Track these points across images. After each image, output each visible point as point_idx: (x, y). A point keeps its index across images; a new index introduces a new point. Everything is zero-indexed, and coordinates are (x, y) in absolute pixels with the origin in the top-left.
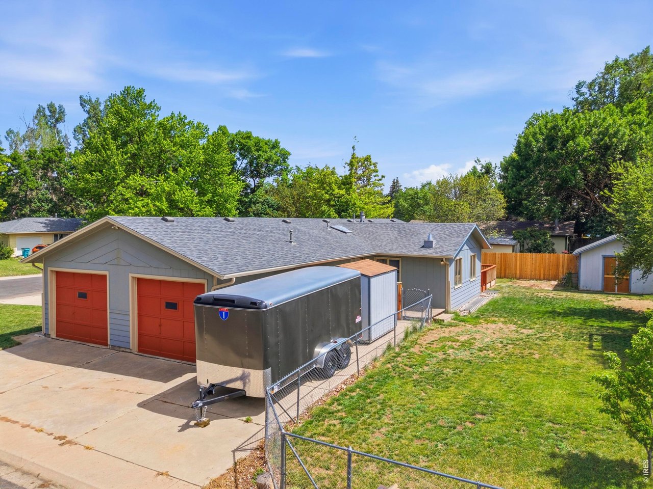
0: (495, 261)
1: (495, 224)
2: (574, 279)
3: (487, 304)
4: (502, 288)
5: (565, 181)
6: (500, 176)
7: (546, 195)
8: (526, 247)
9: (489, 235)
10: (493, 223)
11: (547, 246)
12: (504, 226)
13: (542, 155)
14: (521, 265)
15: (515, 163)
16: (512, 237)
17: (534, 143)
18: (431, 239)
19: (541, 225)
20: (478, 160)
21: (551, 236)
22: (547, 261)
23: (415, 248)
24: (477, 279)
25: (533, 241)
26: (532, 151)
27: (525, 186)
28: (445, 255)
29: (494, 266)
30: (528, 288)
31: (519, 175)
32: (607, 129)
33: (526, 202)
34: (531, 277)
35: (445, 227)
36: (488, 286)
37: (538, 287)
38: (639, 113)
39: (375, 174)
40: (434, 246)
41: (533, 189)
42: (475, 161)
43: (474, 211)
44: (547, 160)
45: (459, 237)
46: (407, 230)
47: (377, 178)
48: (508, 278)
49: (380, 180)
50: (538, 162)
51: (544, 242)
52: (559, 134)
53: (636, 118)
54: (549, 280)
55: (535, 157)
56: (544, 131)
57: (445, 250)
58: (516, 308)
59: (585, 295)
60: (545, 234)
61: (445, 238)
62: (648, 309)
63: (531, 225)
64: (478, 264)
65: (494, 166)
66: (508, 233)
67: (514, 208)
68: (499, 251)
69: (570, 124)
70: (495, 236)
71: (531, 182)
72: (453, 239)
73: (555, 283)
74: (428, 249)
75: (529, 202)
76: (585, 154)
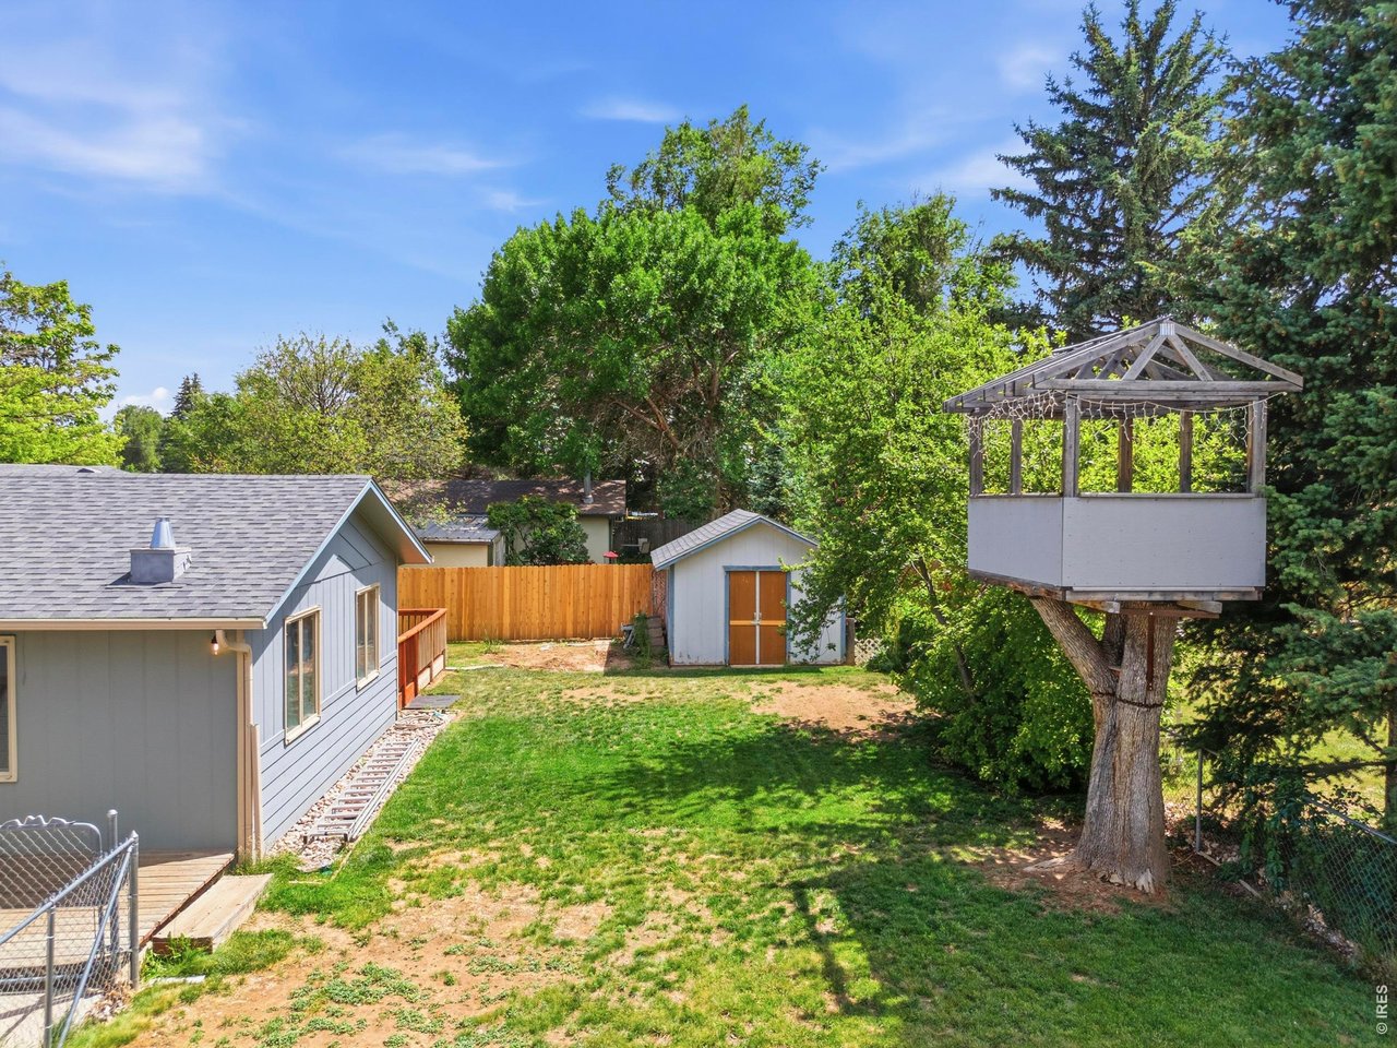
0: (443, 592)
1: (438, 486)
2: (655, 633)
3: (420, 773)
4: (465, 679)
5: (610, 376)
6: (450, 359)
7: (563, 412)
8: (520, 546)
9: (425, 518)
10: (431, 485)
11: (572, 541)
12: (460, 491)
13: (552, 307)
14: (514, 599)
15: (485, 327)
16: (485, 520)
17: (532, 274)
18: (168, 541)
19: (552, 488)
20: (391, 324)
21: (581, 517)
22: (581, 587)
23: (87, 585)
24: (383, 671)
25: (537, 530)
26: (528, 293)
27: (511, 386)
28: (223, 616)
29: (441, 611)
30: (540, 673)
31: (495, 357)
32: (693, 255)
33: (516, 428)
34: (541, 632)
35: (249, 492)
36: (423, 679)
37: (567, 665)
38: (749, 233)
39: (86, 339)
40: (179, 571)
41: (532, 395)
42: (384, 327)
43: (378, 447)
44: (565, 323)
45: (300, 527)
46: (76, 505)
47: (93, 352)
48: (478, 639)
49: (105, 357)
50: (543, 323)
51: (566, 532)
52: (591, 255)
53: (745, 243)
54: (589, 638)
55: (534, 310)
56: (552, 246)
57: (231, 590)
58: (520, 771)
59: (693, 682)
60: (564, 513)
61: (242, 535)
62: (862, 718)
63: (527, 488)
64: (387, 618)
65: (430, 342)
66: (475, 511)
67: (488, 444)
68: (454, 562)
69: (612, 233)
70: (441, 521)
71: (526, 377)
72: (275, 538)
73: (603, 645)
74: (147, 591)
75: (524, 429)
76: (651, 311)
